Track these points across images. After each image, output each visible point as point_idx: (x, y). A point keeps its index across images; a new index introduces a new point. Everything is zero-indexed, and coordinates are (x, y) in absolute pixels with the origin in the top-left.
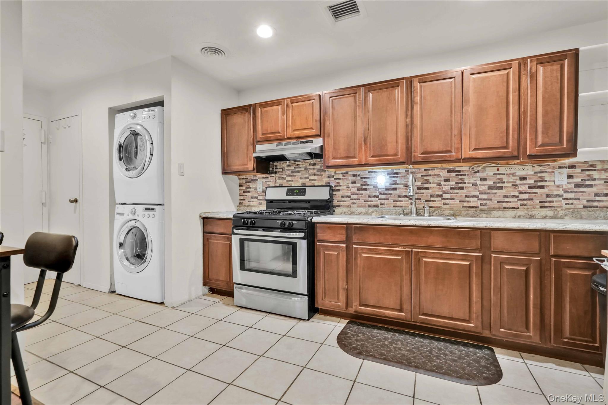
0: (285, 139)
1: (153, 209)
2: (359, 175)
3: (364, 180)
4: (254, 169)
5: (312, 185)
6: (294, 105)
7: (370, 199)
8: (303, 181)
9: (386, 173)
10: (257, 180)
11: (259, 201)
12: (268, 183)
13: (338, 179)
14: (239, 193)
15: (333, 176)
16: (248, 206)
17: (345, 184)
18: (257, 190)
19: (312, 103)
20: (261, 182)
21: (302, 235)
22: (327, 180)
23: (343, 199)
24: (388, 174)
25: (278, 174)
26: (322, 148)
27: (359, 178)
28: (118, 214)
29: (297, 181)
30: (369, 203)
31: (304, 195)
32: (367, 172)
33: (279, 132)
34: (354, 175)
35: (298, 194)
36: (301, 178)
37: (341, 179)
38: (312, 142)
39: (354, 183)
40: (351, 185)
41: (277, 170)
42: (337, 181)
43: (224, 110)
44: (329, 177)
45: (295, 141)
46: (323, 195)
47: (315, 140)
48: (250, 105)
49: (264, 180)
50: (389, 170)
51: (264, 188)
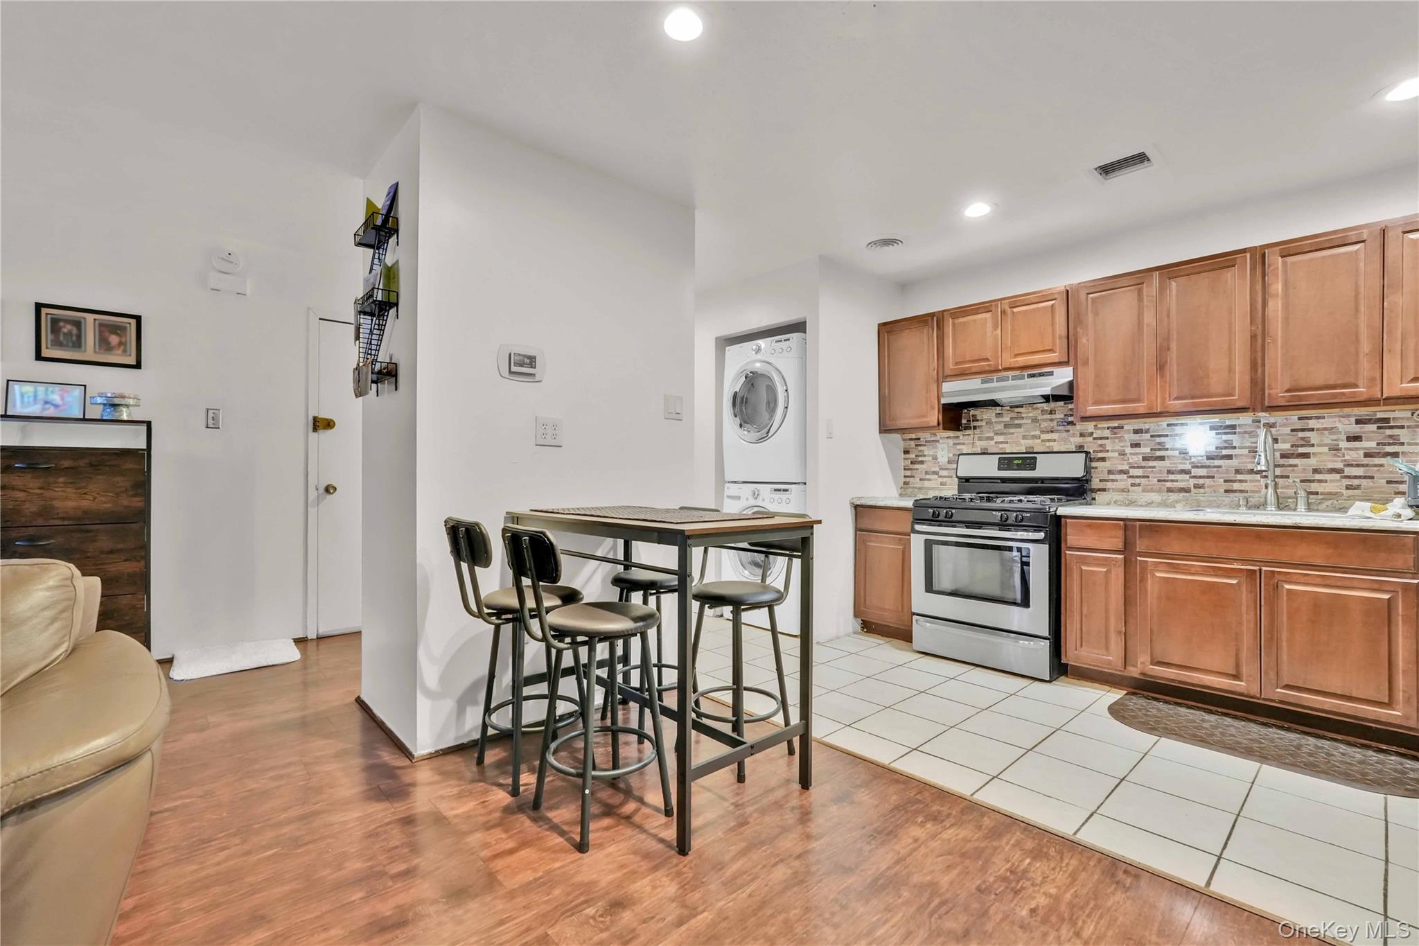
0: (998, 371)
1: (786, 490)
2: (1147, 431)
3: (1158, 440)
4: (939, 424)
5: (1048, 450)
6: (1015, 310)
7: (1171, 477)
8: (1029, 442)
9: (1208, 427)
10: (938, 441)
11: (940, 480)
12: (958, 447)
13: (1101, 438)
14: (903, 464)
15: (1092, 434)
16: (920, 488)
17: (1117, 447)
18: (936, 459)
19: (1053, 305)
20: (945, 446)
21: (1041, 535)
22: (1079, 440)
23: (1112, 477)
24: (1212, 428)
25: (977, 431)
26: (1071, 385)
27: (1148, 436)
28: (728, 497)
29: (1017, 443)
30: (1169, 484)
31: (1034, 469)
32: (1165, 424)
33: (987, 360)
34: (1136, 432)
35: (1019, 468)
36: (1024, 437)
37: (1107, 438)
38: (1051, 374)
39: (1137, 445)
40: (1128, 450)
41: (976, 424)
42: (1100, 442)
43: (885, 323)
44: (1082, 435)
45: (1018, 373)
46: (1072, 467)
47: (1057, 370)
48: (932, 315)
49: (951, 442)
50: (1215, 419)
51: (951, 455)
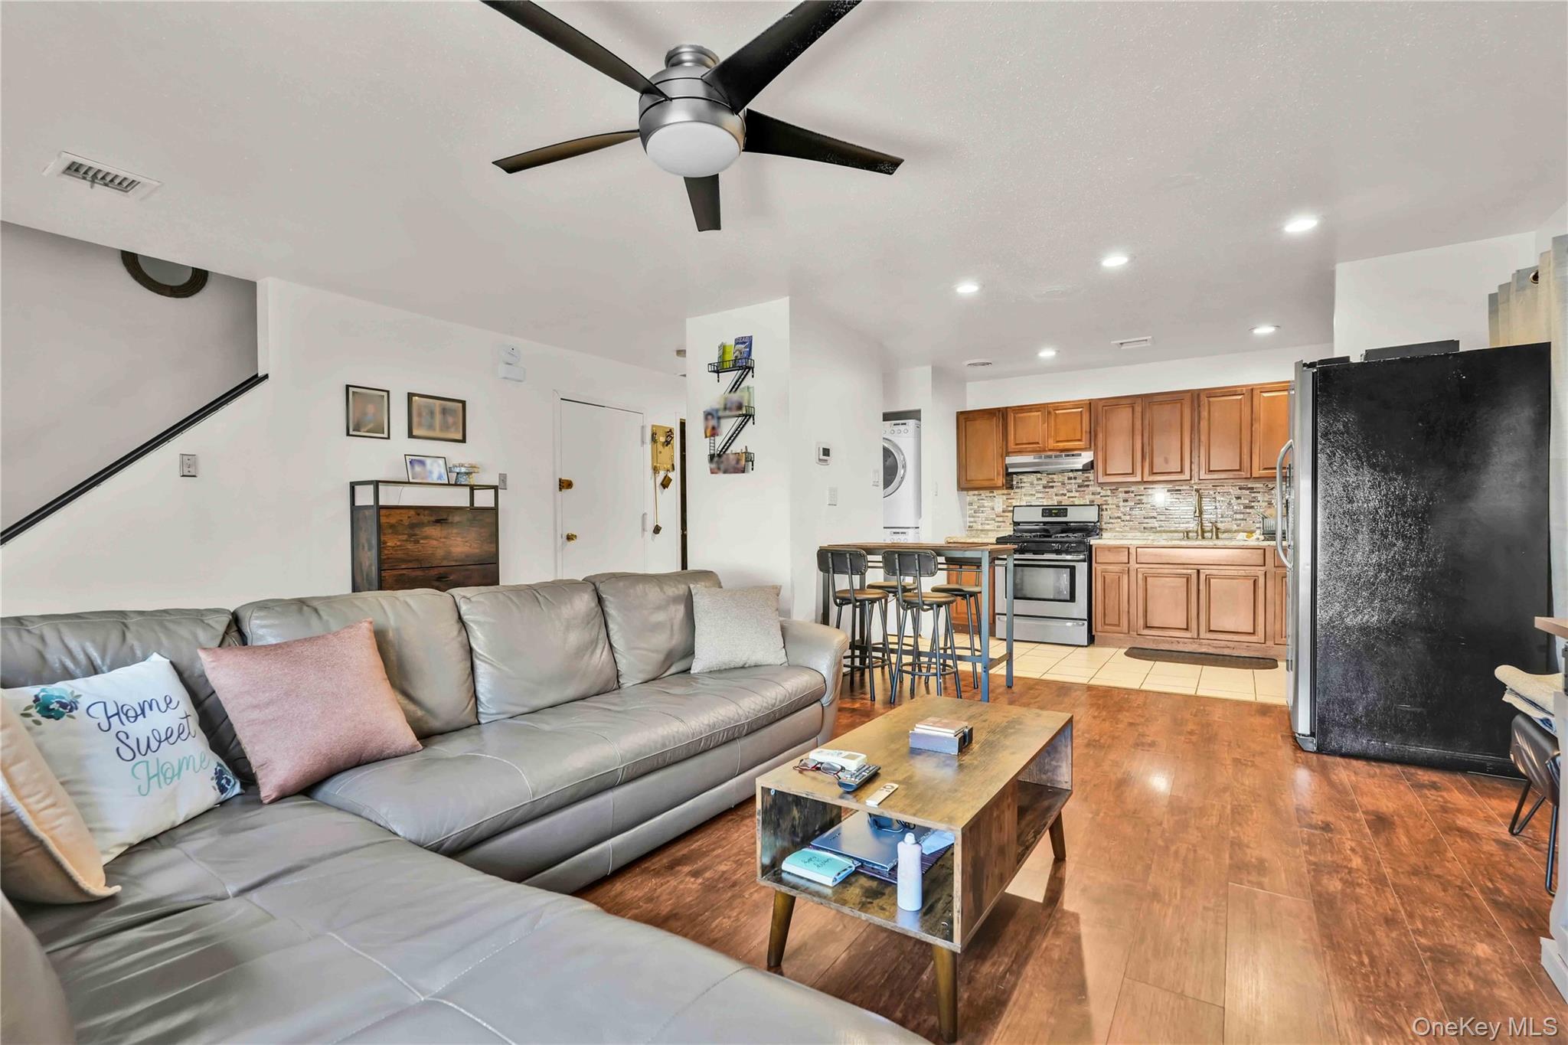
0: (1044, 451)
1: (905, 533)
2: (1132, 492)
3: (1139, 497)
4: (1003, 485)
5: (1072, 504)
6: (1057, 412)
7: (1146, 520)
8: (1060, 498)
9: (1166, 490)
10: (994, 497)
11: (997, 524)
12: (1010, 501)
13: (1105, 496)
14: (968, 513)
15: (1100, 493)
16: (982, 530)
17: (1115, 502)
19: (1081, 411)
20: (1001, 500)
21: (1082, 557)
22: (1092, 497)
23: (1111, 521)
24: (1168, 491)
25: (1023, 490)
26: (1092, 462)
27: (1133, 495)
29: (1051, 498)
30: (1145, 525)
31: (1066, 516)
32: (1142, 488)
33: (1038, 443)
34: (1126, 492)
35: (1057, 515)
36: (1056, 495)
37: (1108, 496)
38: (1080, 455)
39: (1126, 501)
40: (1121, 504)
41: (1023, 485)
42: (1104, 499)
43: (962, 413)
44: (1093, 494)
45: (1058, 453)
46: (1090, 515)
47: (1083, 454)
48: (999, 409)
49: (1005, 497)
50: (1170, 486)
51: (1005, 507)
